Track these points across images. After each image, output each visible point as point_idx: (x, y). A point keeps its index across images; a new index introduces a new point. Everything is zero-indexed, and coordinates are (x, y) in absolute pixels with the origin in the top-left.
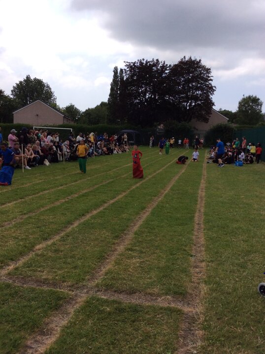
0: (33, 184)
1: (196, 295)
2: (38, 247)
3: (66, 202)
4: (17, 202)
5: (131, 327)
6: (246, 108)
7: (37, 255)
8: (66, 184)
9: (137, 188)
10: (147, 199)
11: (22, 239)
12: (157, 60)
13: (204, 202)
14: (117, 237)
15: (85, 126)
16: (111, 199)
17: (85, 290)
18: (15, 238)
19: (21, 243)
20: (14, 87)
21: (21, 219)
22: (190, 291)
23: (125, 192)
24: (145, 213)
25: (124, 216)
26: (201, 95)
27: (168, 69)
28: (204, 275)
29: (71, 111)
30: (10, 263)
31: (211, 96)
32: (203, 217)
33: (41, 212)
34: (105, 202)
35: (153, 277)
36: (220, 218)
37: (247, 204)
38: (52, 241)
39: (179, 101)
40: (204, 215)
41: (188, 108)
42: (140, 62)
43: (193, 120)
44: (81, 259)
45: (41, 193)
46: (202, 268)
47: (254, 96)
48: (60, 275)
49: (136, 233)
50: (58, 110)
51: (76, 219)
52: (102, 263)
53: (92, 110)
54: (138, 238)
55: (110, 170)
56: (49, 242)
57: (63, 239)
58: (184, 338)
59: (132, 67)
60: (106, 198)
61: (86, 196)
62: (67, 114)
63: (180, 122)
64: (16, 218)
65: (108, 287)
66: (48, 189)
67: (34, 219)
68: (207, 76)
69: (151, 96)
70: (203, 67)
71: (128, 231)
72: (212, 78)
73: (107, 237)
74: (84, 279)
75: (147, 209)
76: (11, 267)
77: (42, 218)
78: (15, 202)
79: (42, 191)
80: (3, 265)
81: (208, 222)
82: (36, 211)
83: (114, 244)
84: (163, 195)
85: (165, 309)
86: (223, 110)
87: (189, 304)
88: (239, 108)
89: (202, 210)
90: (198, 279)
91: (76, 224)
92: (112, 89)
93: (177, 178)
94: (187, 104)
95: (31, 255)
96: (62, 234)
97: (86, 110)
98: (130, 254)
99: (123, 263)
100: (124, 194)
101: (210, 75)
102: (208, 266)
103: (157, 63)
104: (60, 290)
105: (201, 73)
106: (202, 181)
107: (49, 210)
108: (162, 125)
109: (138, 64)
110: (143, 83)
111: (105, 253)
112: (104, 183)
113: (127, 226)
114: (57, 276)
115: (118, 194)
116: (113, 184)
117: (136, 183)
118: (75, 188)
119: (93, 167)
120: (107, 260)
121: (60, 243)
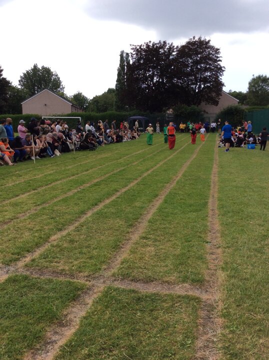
0: (45, 175)
1: (213, 282)
2: (53, 238)
3: (78, 192)
4: (30, 193)
5: (150, 316)
6: (256, 89)
7: (53, 246)
8: (77, 174)
9: (149, 175)
10: (159, 186)
11: (37, 230)
12: (165, 42)
13: (217, 187)
14: (131, 225)
15: (93, 114)
17: (102, 280)
18: (30, 230)
19: (36, 234)
20: (21, 77)
21: (36, 210)
22: (207, 278)
23: (137, 179)
24: (157, 200)
25: (137, 204)
26: (209, 76)
27: (175, 50)
28: (221, 261)
29: (79, 99)
30: (27, 255)
31: (220, 77)
32: (217, 203)
33: (55, 203)
34: (117, 191)
35: (169, 265)
36: (234, 203)
37: (261, 187)
38: (67, 231)
39: (188, 84)
40: (219, 200)
41: (197, 91)
42: (147, 45)
43: (203, 104)
44: (96, 249)
45: (53, 184)
46: (219, 254)
47: (264, 75)
48: (76, 265)
49: (149, 222)
50: (66, 98)
51: (89, 209)
52: (117, 252)
53: (100, 97)
54: (153, 226)
55: (120, 158)
56: (64, 233)
57: (77, 230)
58: (204, 326)
59: (138, 51)
60: (118, 187)
61: (97, 185)
62: (75, 103)
63: (189, 106)
64: (30, 210)
65: (125, 277)
66: (61, 179)
67: (48, 210)
68: (216, 57)
69: (159, 79)
70: (212, 48)
71: (142, 219)
72: (221, 59)
73: (121, 226)
74: (100, 269)
76: (28, 259)
77: (55, 208)
78: (28, 194)
79: (54, 181)
80: (19, 257)
81: (223, 207)
82: (49, 202)
83: (128, 233)
84: (175, 182)
85: (183, 297)
86: (233, 91)
87: (207, 291)
88: (249, 88)
89: (216, 196)
90: (215, 266)
91: (90, 214)
92: (119, 75)
93: (188, 163)
94: (195, 87)
95: (47, 246)
96: (77, 224)
97: (94, 98)
98: (145, 242)
99: (139, 251)
100: (136, 182)
101: (218, 56)
102: (224, 252)
103: (164, 45)
104: (77, 281)
105: (210, 54)
106: (214, 165)
107: (63, 200)
108: (171, 110)
109: (145, 47)
110: (150, 67)
111: (120, 242)
112: (115, 172)
113: (141, 215)
114: (73, 266)
115: (130, 182)
116: (124, 172)
117: (148, 170)
118: (87, 178)
119: (103, 156)
120: (123, 250)
121: (74, 233)
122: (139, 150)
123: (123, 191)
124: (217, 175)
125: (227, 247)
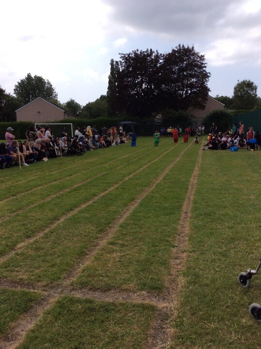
1: (173, 289)
2: (19, 246)
5: (100, 328)
7: (17, 254)
9: (130, 179)
10: (138, 190)
11: (6, 238)
13: (194, 189)
16: (102, 192)
17: (60, 290)
21: (9, 217)
22: (167, 284)
24: (133, 204)
25: (112, 208)
28: (183, 266)
29: (71, 106)
32: (192, 205)
34: (95, 195)
35: (131, 271)
36: (208, 206)
37: (237, 189)
38: (35, 239)
40: (193, 203)
41: (184, 96)
44: (61, 256)
46: (183, 259)
48: (36, 274)
49: (121, 226)
50: (59, 106)
54: (123, 231)
55: (106, 163)
56: (32, 240)
57: (46, 236)
59: (127, 58)
60: (97, 191)
62: (68, 109)
65: (83, 285)
66: (42, 185)
68: (201, 63)
73: (91, 231)
74: (59, 278)
75: (136, 200)
77: (29, 214)
81: (196, 210)
82: (25, 208)
84: (155, 185)
85: (138, 307)
87: (164, 299)
88: (234, 93)
89: (192, 198)
90: (177, 271)
91: (62, 220)
92: (110, 82)
95: (12, 254)
96: (47, 231)
98: (112, 248)
99: (103, 258)
100: (116, 186)
101: (203, 62)
102: (189, 256)
103: (150, 53)
104: (34, 291)
108: (160, 115)
109: (133, 55)
111: (87, 248)
112: (98, 176)
113: (114, 219)
114: (33, 275)
115: (110, 187)
116: (107, 176)
117: (130, 174)
118: (69, 183)
119: (90, 160)
120: (87, 256)
121: (42, 240)
122: (125, 155)
123: (101, 196)
124: (196, 178)
125: (193, 251)
